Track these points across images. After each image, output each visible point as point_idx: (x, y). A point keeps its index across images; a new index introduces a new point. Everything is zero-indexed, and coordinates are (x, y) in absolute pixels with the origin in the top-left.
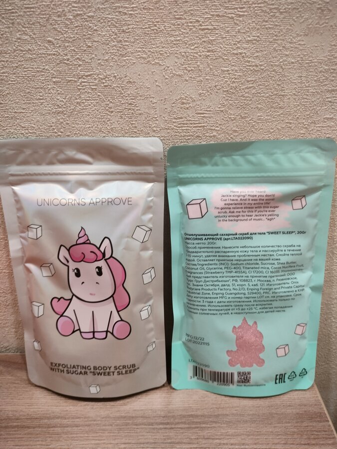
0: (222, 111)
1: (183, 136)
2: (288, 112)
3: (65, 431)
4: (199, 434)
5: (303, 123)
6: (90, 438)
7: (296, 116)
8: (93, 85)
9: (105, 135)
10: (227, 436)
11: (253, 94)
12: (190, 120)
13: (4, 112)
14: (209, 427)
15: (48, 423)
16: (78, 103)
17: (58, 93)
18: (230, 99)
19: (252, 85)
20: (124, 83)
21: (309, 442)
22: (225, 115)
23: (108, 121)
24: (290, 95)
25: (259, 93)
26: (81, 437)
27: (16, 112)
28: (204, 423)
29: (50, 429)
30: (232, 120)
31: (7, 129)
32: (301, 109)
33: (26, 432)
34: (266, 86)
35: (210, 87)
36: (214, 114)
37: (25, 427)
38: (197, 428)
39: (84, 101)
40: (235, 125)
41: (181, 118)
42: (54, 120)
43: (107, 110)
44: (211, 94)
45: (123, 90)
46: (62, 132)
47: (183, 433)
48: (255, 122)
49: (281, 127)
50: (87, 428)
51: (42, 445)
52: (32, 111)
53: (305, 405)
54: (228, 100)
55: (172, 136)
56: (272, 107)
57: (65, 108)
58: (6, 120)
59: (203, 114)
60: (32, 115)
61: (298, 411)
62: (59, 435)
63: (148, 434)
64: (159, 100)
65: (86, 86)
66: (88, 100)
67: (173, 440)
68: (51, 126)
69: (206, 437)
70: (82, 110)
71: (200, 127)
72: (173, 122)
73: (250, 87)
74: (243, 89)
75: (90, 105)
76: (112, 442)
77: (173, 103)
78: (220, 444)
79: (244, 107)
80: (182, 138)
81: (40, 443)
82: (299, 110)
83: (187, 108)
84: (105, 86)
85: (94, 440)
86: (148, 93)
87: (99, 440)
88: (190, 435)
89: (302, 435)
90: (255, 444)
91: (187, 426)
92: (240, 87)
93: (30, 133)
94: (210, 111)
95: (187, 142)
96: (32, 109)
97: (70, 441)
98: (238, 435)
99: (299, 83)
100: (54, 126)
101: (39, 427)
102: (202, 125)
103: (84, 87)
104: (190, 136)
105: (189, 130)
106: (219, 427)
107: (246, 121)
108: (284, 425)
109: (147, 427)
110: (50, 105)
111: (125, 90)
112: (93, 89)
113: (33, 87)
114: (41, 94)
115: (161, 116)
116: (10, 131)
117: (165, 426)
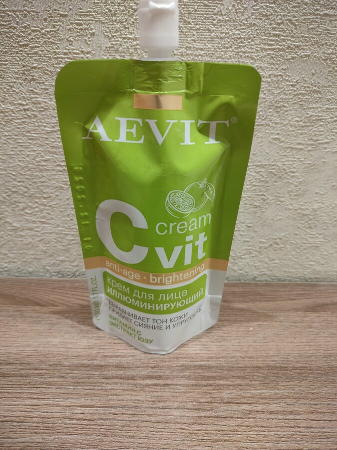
4: (214, 396)
10: (262, 399)
14: (230, 385)
38: (211, 385)
47: (185, 393)
63: (126, 393)
67: (168, 404)
69: (225, 401)
78: (250, 412)
88: (198, 396)
90: (312, 413)
91: (193, 382)
98: (281, 398)
106: (248, 385)
109: (125, 381)
117: (155, 382)
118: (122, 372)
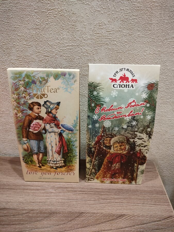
0: (120, 31)
1: (99, 43)
2: (153, 33)
3: (32, 192)
4: (99, 197)
5: (161, 39)
6: (45, 196)
7: (157, 35)
8: (55, 15)
9: (59, 41)
10: (114, 198)
11: (136, 22)
12: (103, 35)
13: (10, 27)
14: (105, 194)
15: (24, 188)
16: (47, 24)
17: (37, 18)
18: (124, 24)
19: (136, 18)
20: (71, 14)
21: (155, 203)
22: (121, 33)
23: (61, 34)
24: (155, 24)
25: (139, 22)
26: (40, 195)
27: (15, 28)
28: (102, 192)
29: (24, 191)
30: (125, 36)
31: (10, 36)
32: (160, 32)
33: (13, 191)
34: (143, 18)
35: (114, 18)
36: (116, 32)
37: (12, 189)
38: (99, 194)
39: (50, 23)
40: (126, 38)
41: (99, 34)
42: (34, 32)
43: (61, 28)
44: (115, 21)
45: (70, 17)
46: (38, 39)
47: (91, 196)
48: (136, 37)
49: (150, 41)
50: (43, 191)
51: (20, 197)
52: (23, 27)
53: (155, 187)
54: (123, 25)
55: (93, 43)
56: (145, 30)
57: (40, 26)
58: (10, 31)
59: (110, 32)
60: (24, 29)
61: (151, 189)
62: (29, 194)
63: (74, 195)
64: (88, 24)
65: (51, 15)
66: (52, 22)
67: (86, 199)
68: (33, 36)
69: (103, 199)
70: (49, 27)
71: (108, 39)
72: (95, 36)
73: (135, 19)
74: (131, 19)
75: (53, 25)
76: (55, 198)
77: (95, 26)
78: (110, 202)
79: (131, 29)
80: (99, 44)
81: (20, 196)
82: (159, 32)
83: (102, 29)
84: (61, 15)
85: (46, 196)
86: (82, 20)
87: (49, 197)
88: (95, 197)
89: (152, 200)
90: (128, 203)
91: (94, 193)
92: (129, 18)
93: (22, 39)
94: (114, 30)
95: (101, 47)
96: (24, 26)
97: (34, 196)
98: (120, 198)
99: (160, 17)
100: (34, 36)
101: (19, 189)
102: (109, 38)
103: (50, 15)
104: (103, 43)
105: (102, 40)
106: (110, 194)
107: (132, 37)
108: (143, 195)
109: (74, 192)
110: (33, 24)
111: (71, 18)
112: (54, 16)
113: (24, 14)
114: (28, 18)
115: (88, 32)
116: (12, 38)
118: (73, 189)
